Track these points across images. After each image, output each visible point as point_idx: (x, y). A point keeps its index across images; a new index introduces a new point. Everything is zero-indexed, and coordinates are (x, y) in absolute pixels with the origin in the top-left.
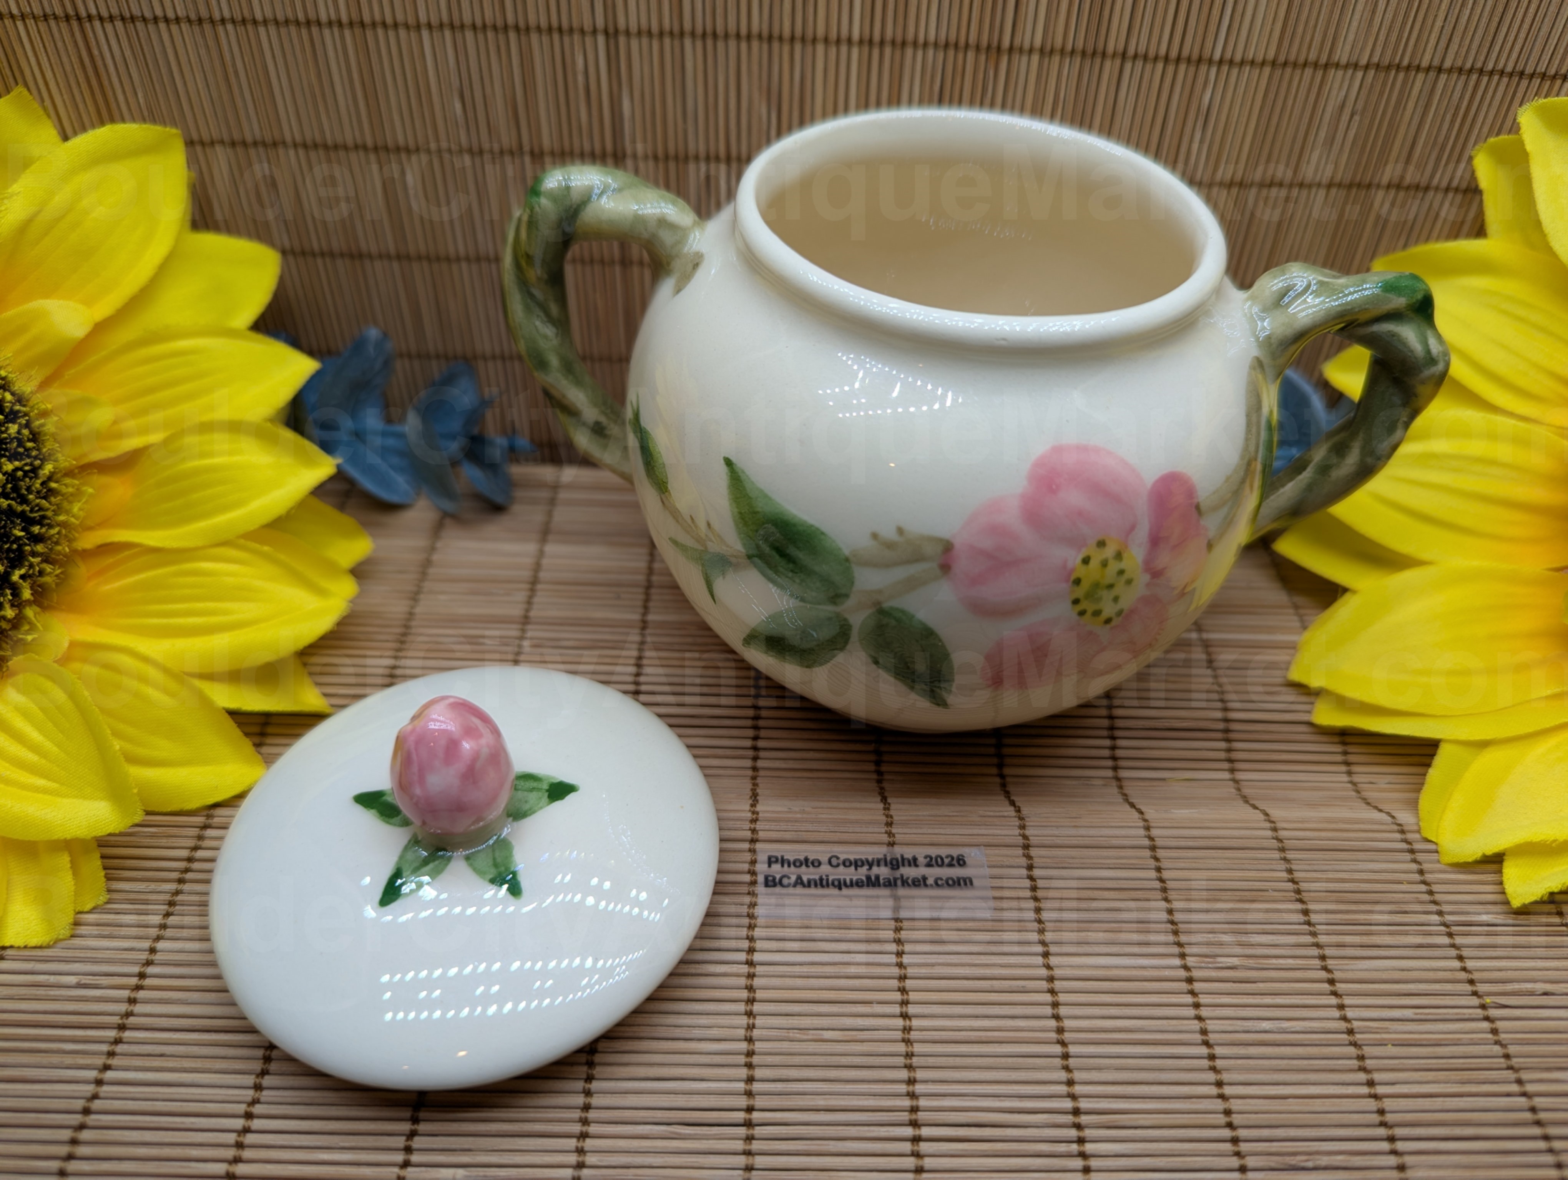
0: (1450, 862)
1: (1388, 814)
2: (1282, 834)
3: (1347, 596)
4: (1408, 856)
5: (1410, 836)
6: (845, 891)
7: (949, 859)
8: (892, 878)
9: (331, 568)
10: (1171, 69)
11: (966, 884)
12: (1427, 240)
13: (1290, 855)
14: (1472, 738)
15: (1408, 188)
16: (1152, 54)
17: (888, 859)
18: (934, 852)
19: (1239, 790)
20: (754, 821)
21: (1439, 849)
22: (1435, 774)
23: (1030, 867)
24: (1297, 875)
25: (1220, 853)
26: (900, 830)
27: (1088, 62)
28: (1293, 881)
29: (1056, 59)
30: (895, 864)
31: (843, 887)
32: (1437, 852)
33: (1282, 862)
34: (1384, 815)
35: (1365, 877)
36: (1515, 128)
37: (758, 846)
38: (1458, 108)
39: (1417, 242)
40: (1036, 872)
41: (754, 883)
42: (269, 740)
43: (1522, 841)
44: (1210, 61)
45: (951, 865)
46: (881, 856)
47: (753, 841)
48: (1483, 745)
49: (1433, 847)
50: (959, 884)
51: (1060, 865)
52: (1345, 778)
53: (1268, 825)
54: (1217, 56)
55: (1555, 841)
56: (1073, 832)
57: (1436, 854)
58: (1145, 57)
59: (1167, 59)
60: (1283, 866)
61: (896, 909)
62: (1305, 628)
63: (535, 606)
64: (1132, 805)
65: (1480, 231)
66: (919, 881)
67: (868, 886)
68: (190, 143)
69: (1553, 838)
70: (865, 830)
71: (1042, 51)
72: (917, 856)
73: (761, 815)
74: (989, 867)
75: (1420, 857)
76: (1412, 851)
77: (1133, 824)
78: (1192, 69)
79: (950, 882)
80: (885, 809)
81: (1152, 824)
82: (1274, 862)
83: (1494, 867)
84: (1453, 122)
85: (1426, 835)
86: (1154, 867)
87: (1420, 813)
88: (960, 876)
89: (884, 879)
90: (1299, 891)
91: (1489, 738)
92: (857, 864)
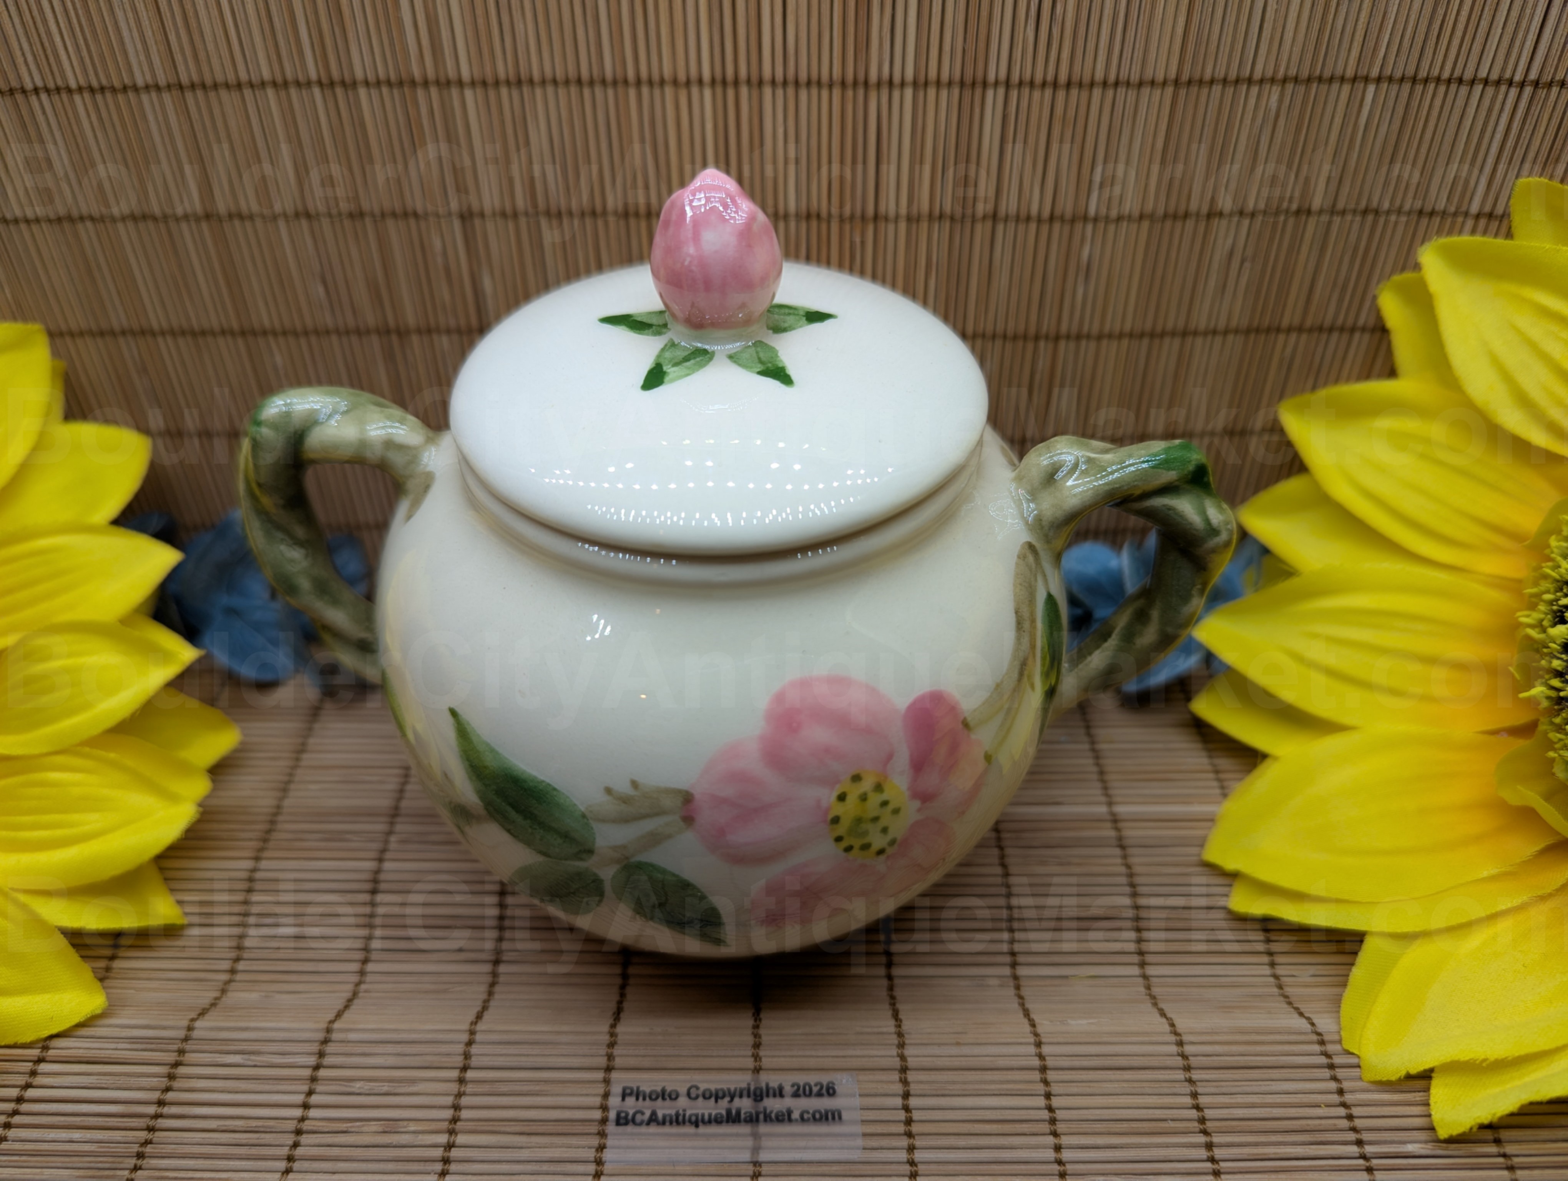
0: (1372, 1080)
1: (1308, 1019)
2: (1188, 1049)
3: (1267, 763)
4: (1327, 1073)
5: (1330, 1048)
6: (702, 1129)
7: (818, 1087)
8: (753, 1112)
9: (184, 769)
10: (1044, 229)
11: (833, 1118)
12: (1337, 381)
13: (1195, 1075)
14: (1399, 931)
15: (1311, 330)
16: (1023, 214)
17: (752, 1088)
18: (802, 1079)
19: (1148, 988)
21: (1361, 1064)
22: (1358, 973)
23: (906, 1095)
24: (1203, 1100)
25: (1118, 1075)
26: (768, 1053)
28: (1198, 1108)
30: (758, 1095)
31: (700, 1124)
32: (1359, 1067)
33: (1187, 1084)
34: (1304, 1021)
35: (1278, 1101)
36: (1417, 267)
37: (614, 1075)
39: (1325, 384)
40: (913, 1102)
41: (604, 1121)
42: (121, 953)
43: (1449, 1060)
44: (1085, 219)
45: (819, 1095)
46: (744, 1086)
47: (609, 1069)
48: (1410, 938)
49: (1353, 1060)
50: (827, 1119)
51: (939, 1092)
52: (1267, 970)
53: (1173, 1038)
54: (1091, 213)
55: (1485, 1060)
56: (954, 1051)
57: (1358, 1070)
58: (1017, 218)
60: (1187, 1089)
61: (756, 1150)
62: (1225, 795)
64: (1027, 1013)
65: (1392, 373)
66: (783, 1115)
67: (728, 1121)
69: (1483, 1057)
72: (784, 1084)
73: (620, 1038)
74: (860, 1095)
75: (1340, 1073)
76: (1331, 1067)
77: (1023, 1040)
79: (817, 1116)
80: (754, 1027)
81: (1043, 1040)
82: (1177, 1085)
83: (1421, 1083)
85: (1347, 1045)
86: (1043, 1092)
87: (1342, 1019)
88: (828, 1108)
89: (745, 1113)
90: (1202, 1120)
91: (1417, 930)
92: (717, 1096)
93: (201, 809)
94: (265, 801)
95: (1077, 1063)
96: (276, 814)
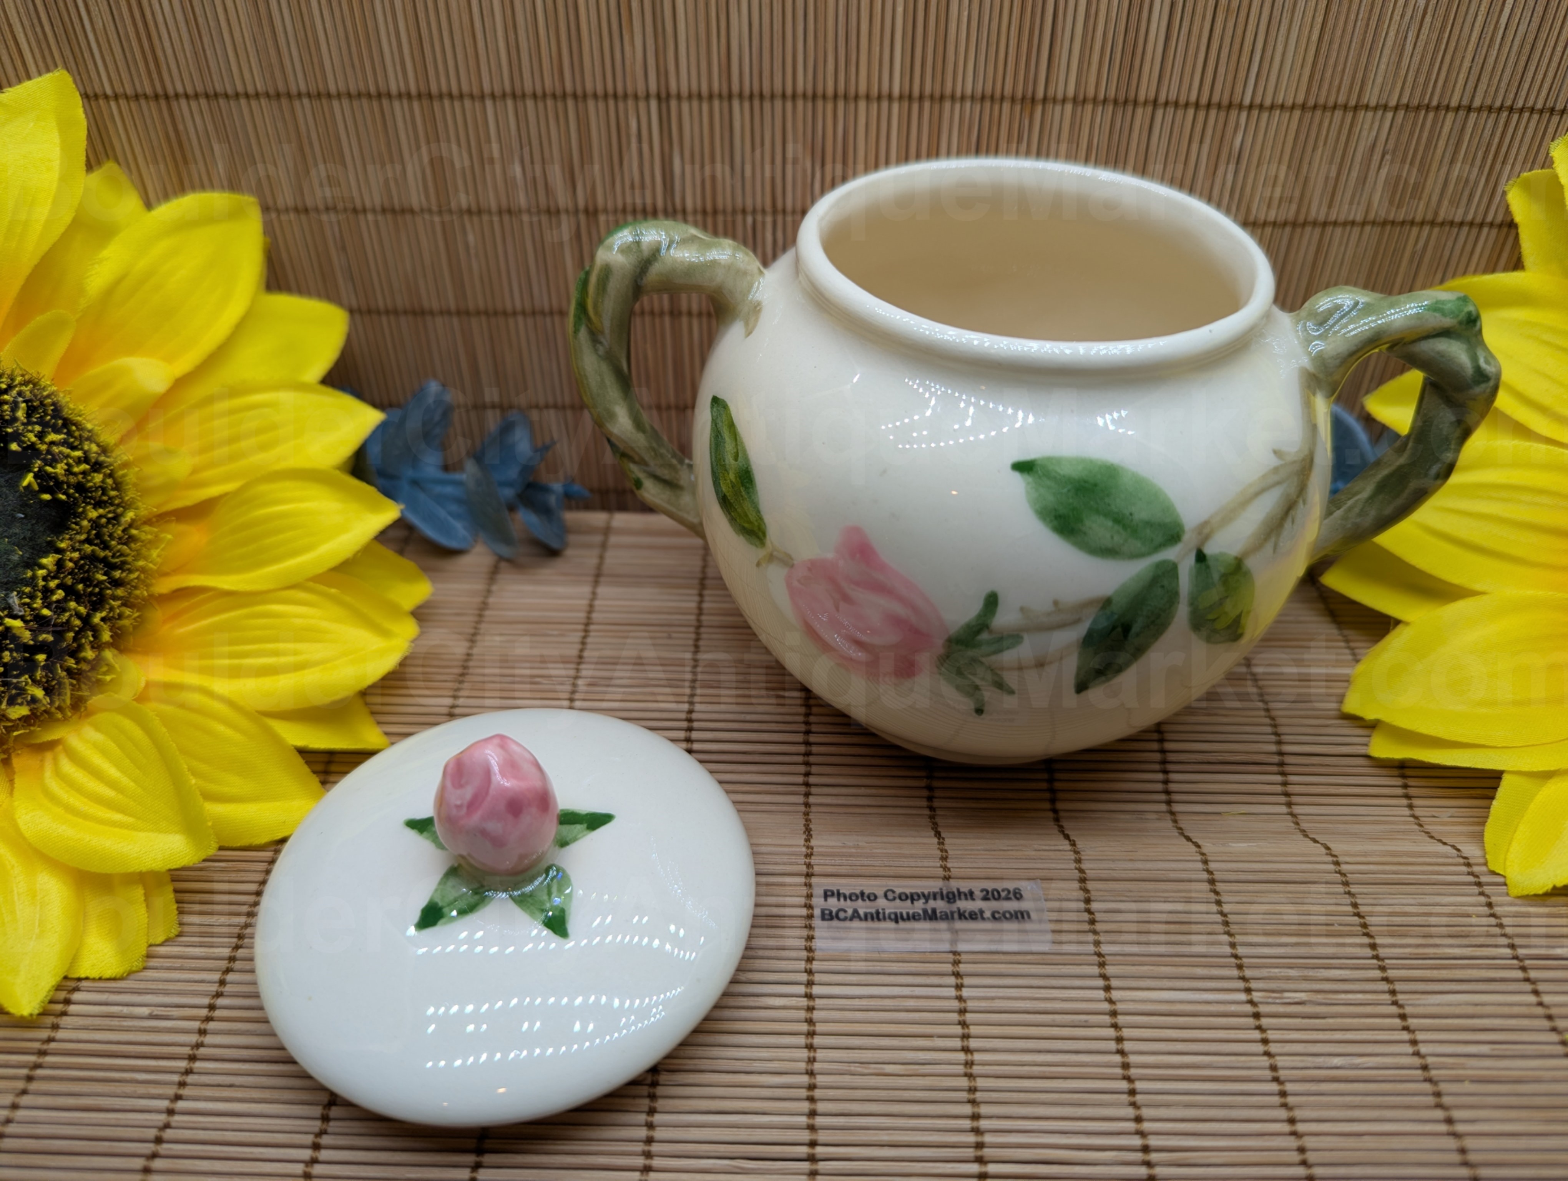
0: (1519, 894)
1: (1453, 847)
2: (1344, 868)
3: (1400, 628)
4: (1476, 889)
5: (1476, 869)
6: (902, 925)
7: (1006, 892)
8: (948, 912)
9: (393, 610)
10: (1202, 114)
11: (1023, 917)
12: (1465, 273)
13: (1354, 889)
14: (1535, 770)
15: (1442, 224)
16: (1182, 100)
17: (945, 892)
18: (990, 885)
19: (1297, 824)
20: (809, 855)
21: (1508, 882)
22: (1499, 806)
23: (1088, 901)
24: (1362, 909)
25: (1281, 887)
26: (956, 865)
27: (1120, 111)
28: (1358, 915)
29: (1089, 107)
30: (951, 897)
31: (900, 920)
32: (1505, 884)
33: (1347, 896)
34: (1449, 848)
35: (1433, 911)
36: (1548, 163)
37: (814, 880)
38: (1489, 145)
39: (1454, 276)
40: (1094, 906)
41: (810, 917)
42: (331, 778)
44: (1240, 107)
45: (1007, 898)
46: (937, 890)
47: (809, 875)
48: (1547, 776)
49: (1500, 880)
50: (1017, 918)
51: (1119, 899)
52: (1407, 812)
53: (1330, 859)
54: (1247, 101)
56: (1130, 865)
57: (1505, 887)
58: (1176, 104)
59: (1197, 105)
60: (1348, 900)
61: (954, 942)
62: (1357, 661)
63: (589, 646)
64: (1188, 839)
65: (1517, 264)
66: (976, 914)
67: (925, 919)
68: (266, 209)
70: (920, 864)
71: (1075, 100)
72: (973, 890)
73: (815, 850)
74: (1045, 900)
75: (1487, 889)
76: (1479, 884)
77: (1190, 858)
78: (1223, 114)
79: (1008, 915)
80: (939, 843)
81: (1210, 859)
82: (1338, 896)
84: (1484, 158)
85: (1492, 867)
86: (1214, 900)
87: (1486, 845)
88: (1017, 909)
89: (941, 912)
90: (1365, 926)
91: (1552, 769)
92: (913, 898)
93: (412, 646)
94: (459, 648)
95: (1243, 877)
96: (466, 660)
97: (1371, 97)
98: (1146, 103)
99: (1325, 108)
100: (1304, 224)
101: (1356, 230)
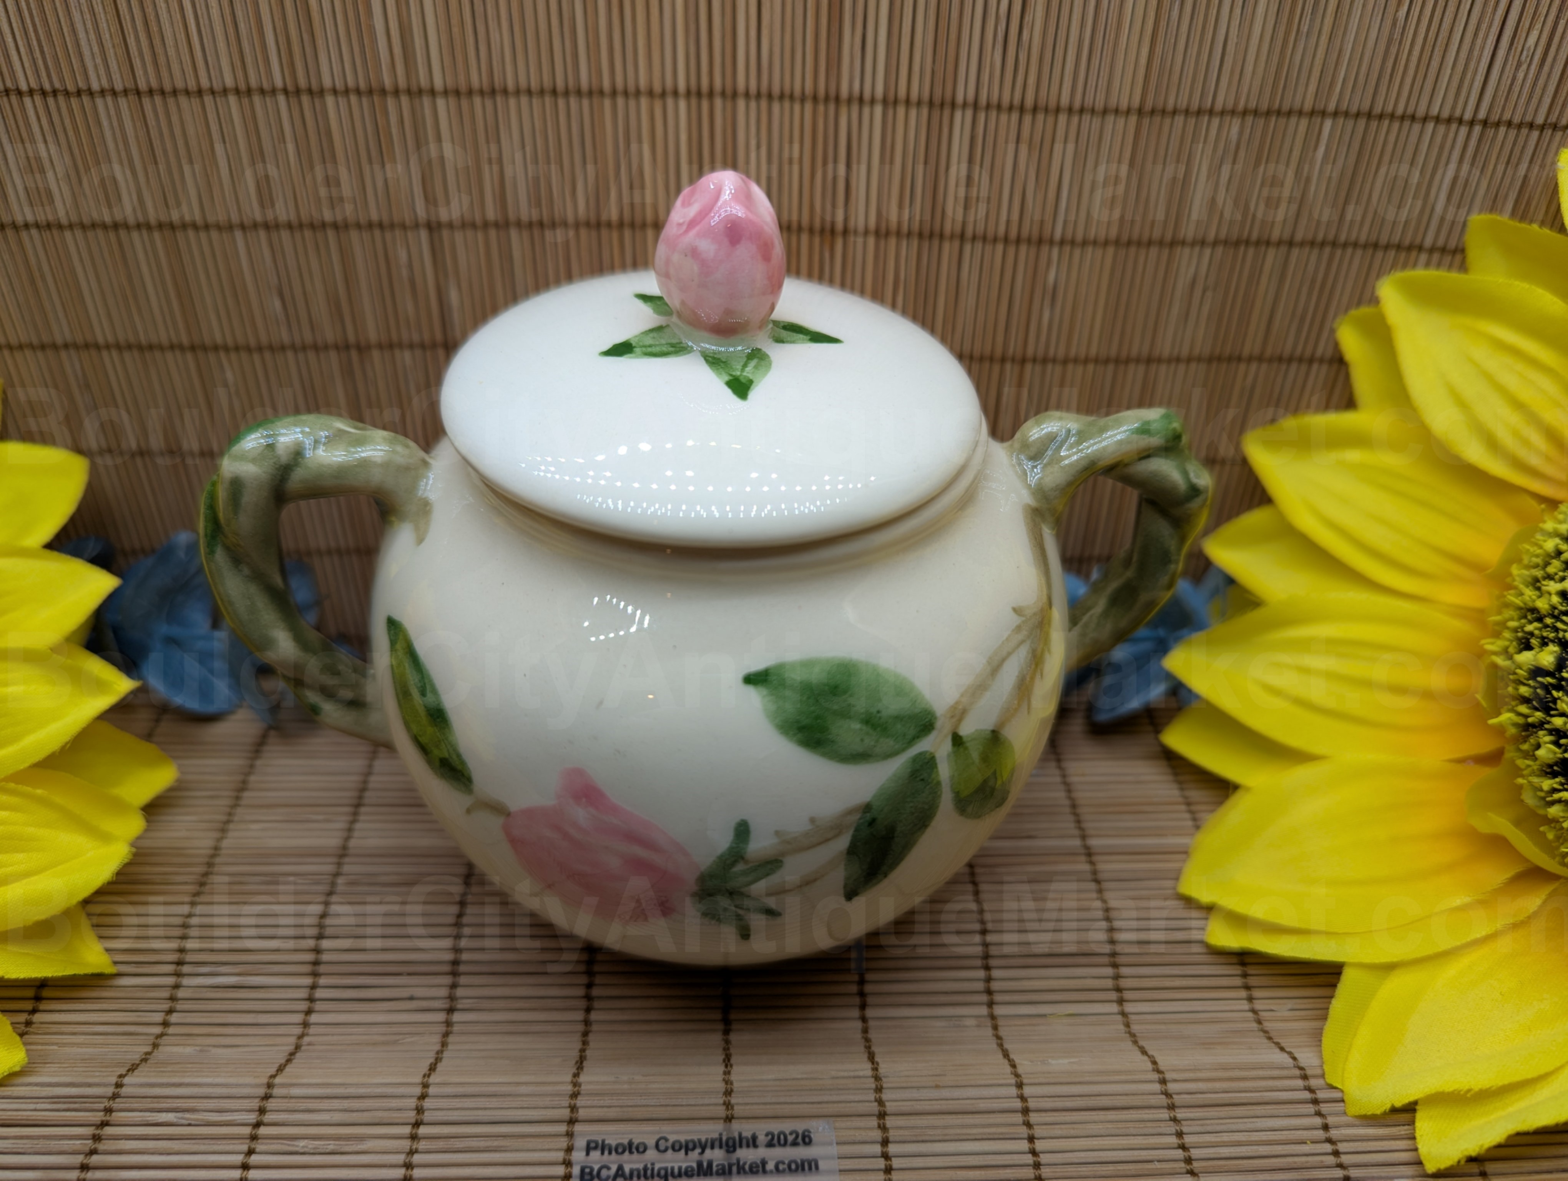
0: (1357, 1114)
1: (1290, 1053)
2: (1172, 1087)
3: (1239, 794)
4: (1311, 1109)
5: (1313, 1083)
7: (794, 1136)
8: (726, 1164)
9: (118, 807)
10: (1011, 250)
11: (810, 1168)
13: (1180, 1114)
14: (1377, 961)
15: (1270, 360)
16: (990, 234)
17: (724, 1138)
18: (776, 1127)
19: (1127, 1025)
20: (575, 1095)
21: (1345, 1098)
22: (1337, 1006)
23: (885, 1142)
24: (1188, 1140)
25: (1101, 1115)
26: (740, 1101)
27: (926, 244)
28: (1183, 1147)
29: (893, 241)
30: (731, 1146)
32: (1343, 1101)
33: (1172, 1123)
34: (1286, 1055)
35: (1264, 1138)
36: (1375, 301)
37: (578, 1128)
38: (1313, 281)
39: (1285, 415)
40: (892, 1149)
42: (43, 1006)
43: (1433, 1091)
44: (1051, 242)
45: (795, 1144)
46: (716, 1136)
47: (572, 1122)
48: (1389, 968)
49: (1336, 1095)
50: (803, 1169)
51: (920, 1138)
52: (1245, 1005)
53: (1156, 1076)
54: (1058, 235)
55: (1469, 1091)
56: (935, 1094)
57: (1342, 1104)
58: (984, 239)
59: (1006, 240)
60: (1172, 1128)
62: (1198, 827)
63: (356, 834)
64: (1006, 1055)
65: (1350, 403)
66: (757, 1166)
67: (699, 1175)
69: (1467, 1087)
70: (700, 1102)
71: (877, 233)
72: (757, 1133)
73: (583, 1087)
74: (838, 1144)
75: (1324, 1108)
76: (1315, 1102)
77: (1004, 1082)
78: (1033, 250)
79: (793, 1166)
80: (725, 1073)
81: (1025, 1081)
82: (1162, 1124)
83: (1405, 1117)
84: (1310, 293)
85: (1330, 1079)
86: (1026, 1136)
87: (1324, 1053)
88: (805, 1158)
89: (717, 1166)
90: (1189, 1160)
91: (1395, 960)
92: (688, 1147)
93: (134, 850)
94: (203, 842)
95: (1059, 1104)
96: (213, 856)
97: (1189, 231)
98: (952, 237)
99: (1139, 244)
100: (1128, 361)
101: (1182, 367)
